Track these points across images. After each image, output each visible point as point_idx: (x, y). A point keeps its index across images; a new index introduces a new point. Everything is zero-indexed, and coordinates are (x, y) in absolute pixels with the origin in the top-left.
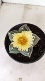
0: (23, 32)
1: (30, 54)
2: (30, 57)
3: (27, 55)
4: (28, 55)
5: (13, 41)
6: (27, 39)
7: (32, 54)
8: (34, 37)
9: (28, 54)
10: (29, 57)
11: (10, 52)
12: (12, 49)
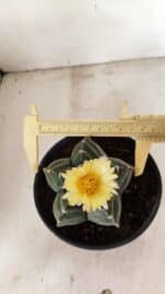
0: (86, 163)
1: (115, 217)
2: (117, 225)
3: (108, 220)
4: (110, 221)
5: (65, 191)
6: (99, 178)
7: (122, 217)
8: (118, 168)
9: (111, 217)
10: (114, 227)
11: (59, 223)
12: (64, 211)
